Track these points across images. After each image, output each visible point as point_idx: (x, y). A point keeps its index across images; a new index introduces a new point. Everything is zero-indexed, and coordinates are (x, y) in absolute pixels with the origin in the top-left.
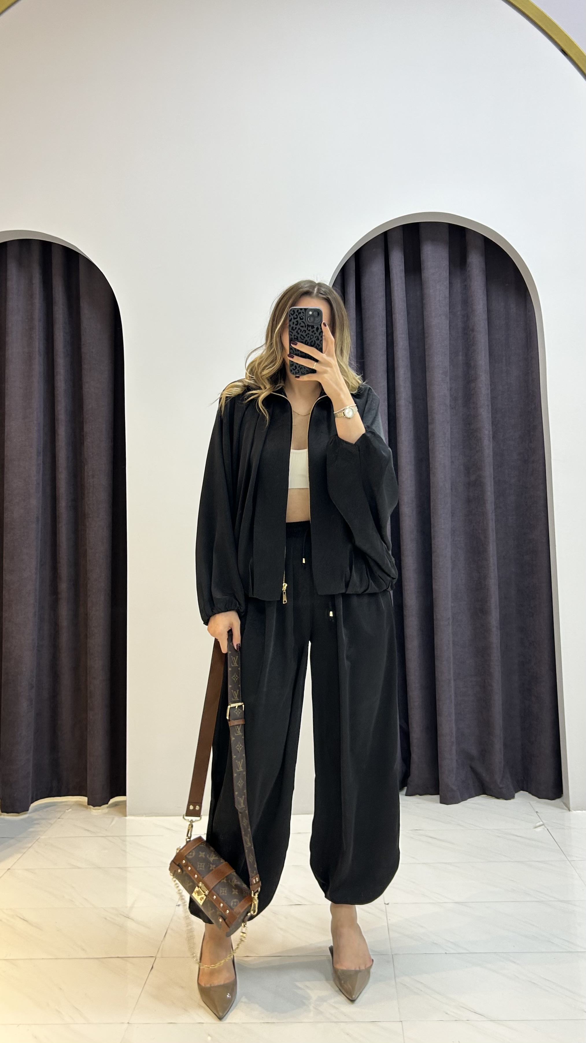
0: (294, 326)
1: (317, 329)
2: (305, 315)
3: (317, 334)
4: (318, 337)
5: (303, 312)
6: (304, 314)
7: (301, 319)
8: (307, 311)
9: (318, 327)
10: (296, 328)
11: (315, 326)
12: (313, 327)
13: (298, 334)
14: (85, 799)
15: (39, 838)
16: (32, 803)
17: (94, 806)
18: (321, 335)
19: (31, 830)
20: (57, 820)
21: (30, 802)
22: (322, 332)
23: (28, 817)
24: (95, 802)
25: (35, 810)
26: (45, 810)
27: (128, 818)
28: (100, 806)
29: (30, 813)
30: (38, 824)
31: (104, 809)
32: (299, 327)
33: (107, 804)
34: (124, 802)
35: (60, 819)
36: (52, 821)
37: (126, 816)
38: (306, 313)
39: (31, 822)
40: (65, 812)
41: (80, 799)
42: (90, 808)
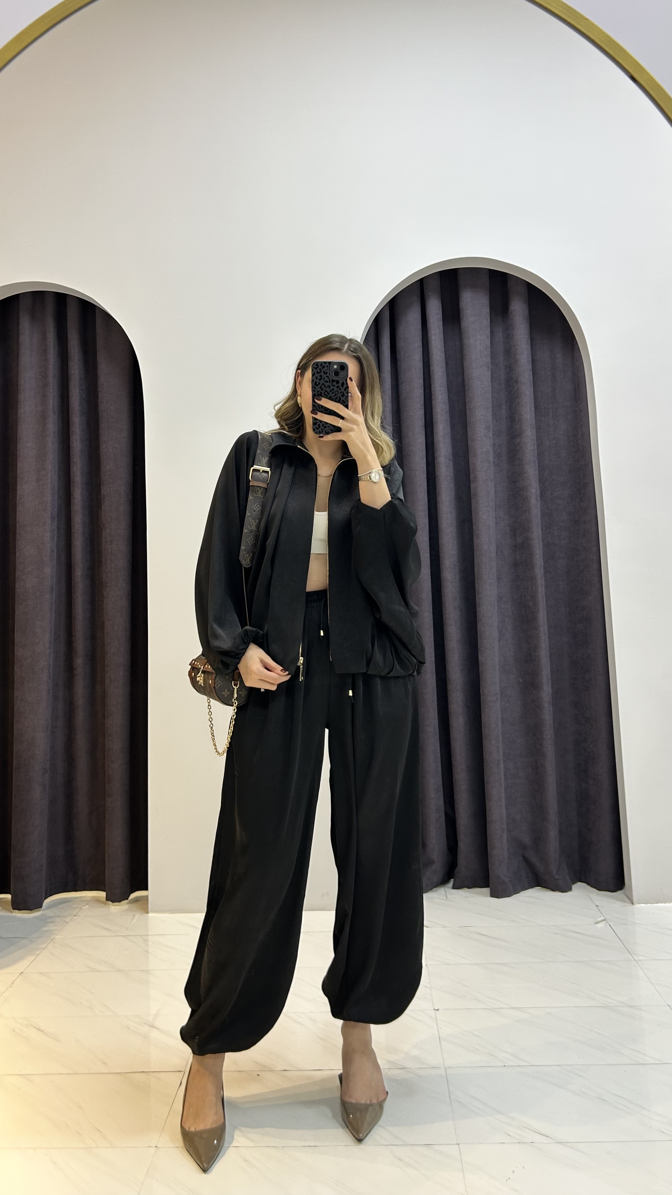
0: (318, 381)
1: (343, 384)
2: (330, 368)
3: (343, 390)
4: (343, 392)
5: (327, 366)
6: (328, 368)
7: (325, 373)
8: (331, 365)
9: (343, 382)
10: (319, 383)
11: (340, 381)
12: (338, 382)
13: (322, 389)
14: (103, 894)
15: (54, 938)
16: (45, 899)
17: (113, 902)
18: (346, 391)
19: (45, 929)
20: (73, 918)
21: (43, 898)
22: (348, 387)
23: (41, 915)
24: (114, 897)
25: (49, 907)
26: (60, 906)
27: (150, 915)
28: (120, 902)
29: (44, 910)
30: (52, 922)
31: (124, 905)
32: (322, 382)
33: (127, 899)
34: (146, 898)
35: (76, 917)
36: (67, 920)
37: (147, 912)
38: (331, 367)
39: (45, 920)
40: (81, 908)
41: (97, 894)
42: (109, 904)
